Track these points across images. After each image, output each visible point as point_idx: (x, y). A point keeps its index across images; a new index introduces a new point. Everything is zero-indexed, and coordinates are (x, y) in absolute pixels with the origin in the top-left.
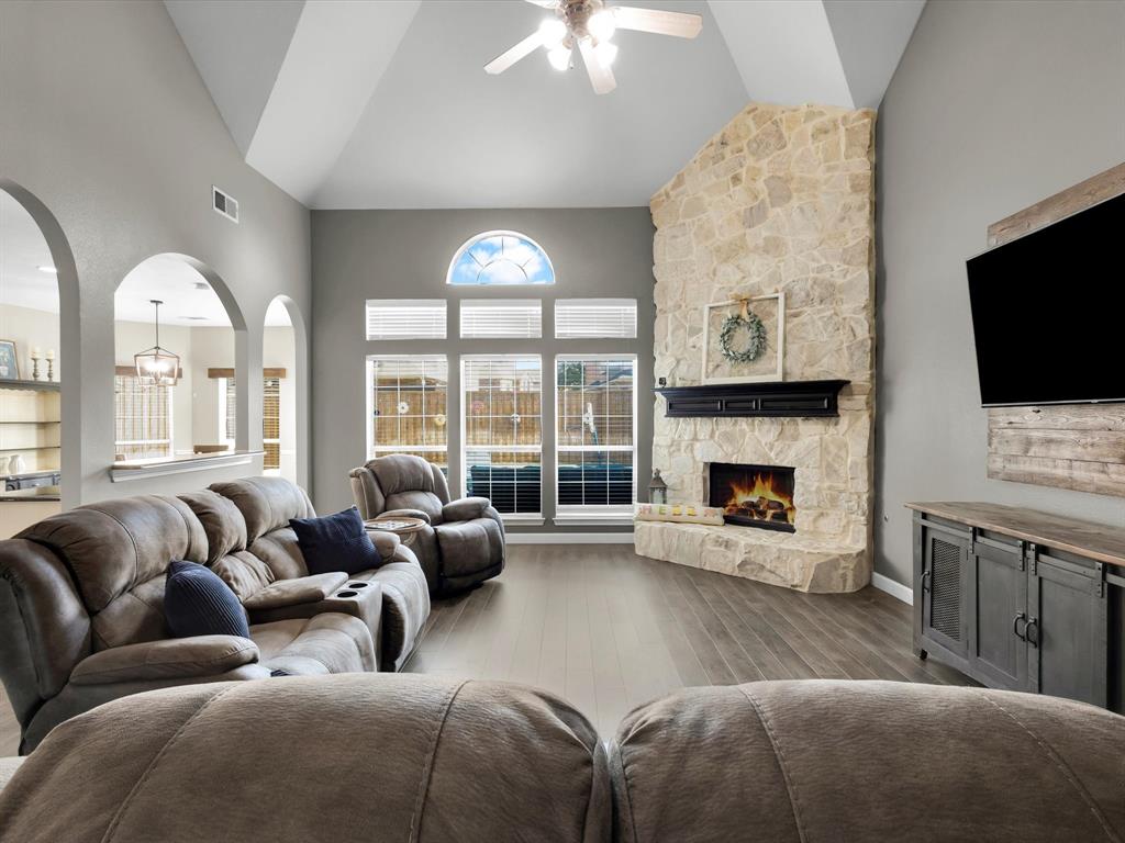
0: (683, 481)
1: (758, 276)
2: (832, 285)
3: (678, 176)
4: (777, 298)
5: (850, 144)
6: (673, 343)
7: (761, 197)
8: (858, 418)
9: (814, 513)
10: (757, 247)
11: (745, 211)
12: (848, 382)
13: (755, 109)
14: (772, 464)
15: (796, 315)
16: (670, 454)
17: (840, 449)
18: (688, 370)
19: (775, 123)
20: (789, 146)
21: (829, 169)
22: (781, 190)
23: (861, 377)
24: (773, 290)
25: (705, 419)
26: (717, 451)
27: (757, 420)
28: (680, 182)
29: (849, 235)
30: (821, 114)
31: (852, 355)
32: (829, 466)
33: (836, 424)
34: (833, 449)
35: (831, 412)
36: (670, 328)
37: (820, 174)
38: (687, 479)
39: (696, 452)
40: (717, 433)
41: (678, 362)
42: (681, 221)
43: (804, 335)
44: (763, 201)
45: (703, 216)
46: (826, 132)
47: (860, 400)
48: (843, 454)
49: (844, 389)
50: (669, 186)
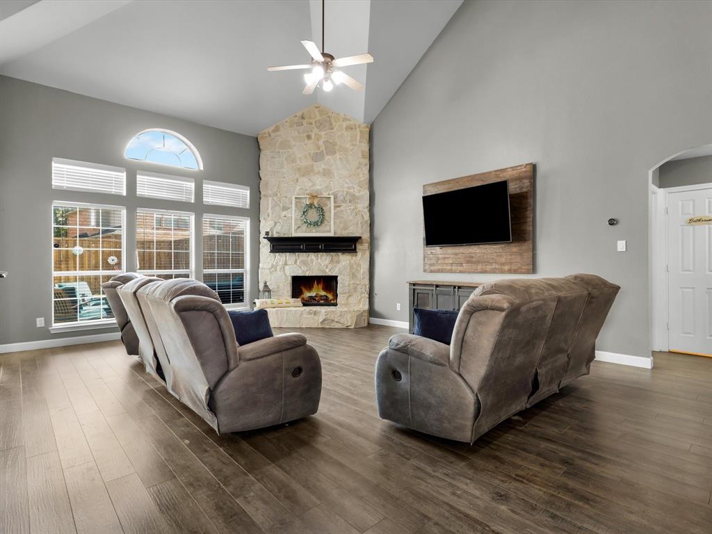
0: (278, 287)
1: (320, 186)
2: (354, 195)
3: (276, 127)
4: (330, 198)
5: (361, 138)
6: (273, 214)
7: (321, 149)
8: (364, 254)
9: (346, 296)
10: (319, 172)
11: (314, 154)
12: (360, 238)
13: (319, 107)
14: (327, 275)
15: (339, 207)
16: (271, 273)
17: (358, 266)
18: (282, 229)
19: (329, 117)
20: (335, 129)
21: (353, 145)
22: (331, 149)
23: (366, 236)
24: (327, 193)
25: (292, 254)
26: (298, 270)
27: (320, 254)
28: (277, 129)
29: (361, 175)
30: (349, 120)
31: (362, 227)
32: (353, 274)
33: (356, 255)
34: (355, 266)
35: (353, 251)
36: (270, 206)
37: (348, 146)
38: (281, 285)
39: (286, 271)
40: (298, 261)
41: (275, 224)
42: (277, 150)
43: (342, 216)
44: (322, 151)
45: (291, 151)
46: (352, 129)
47: (366, 246)
48: (359, 269)
49: (359, 241)
50: (270, 129)
